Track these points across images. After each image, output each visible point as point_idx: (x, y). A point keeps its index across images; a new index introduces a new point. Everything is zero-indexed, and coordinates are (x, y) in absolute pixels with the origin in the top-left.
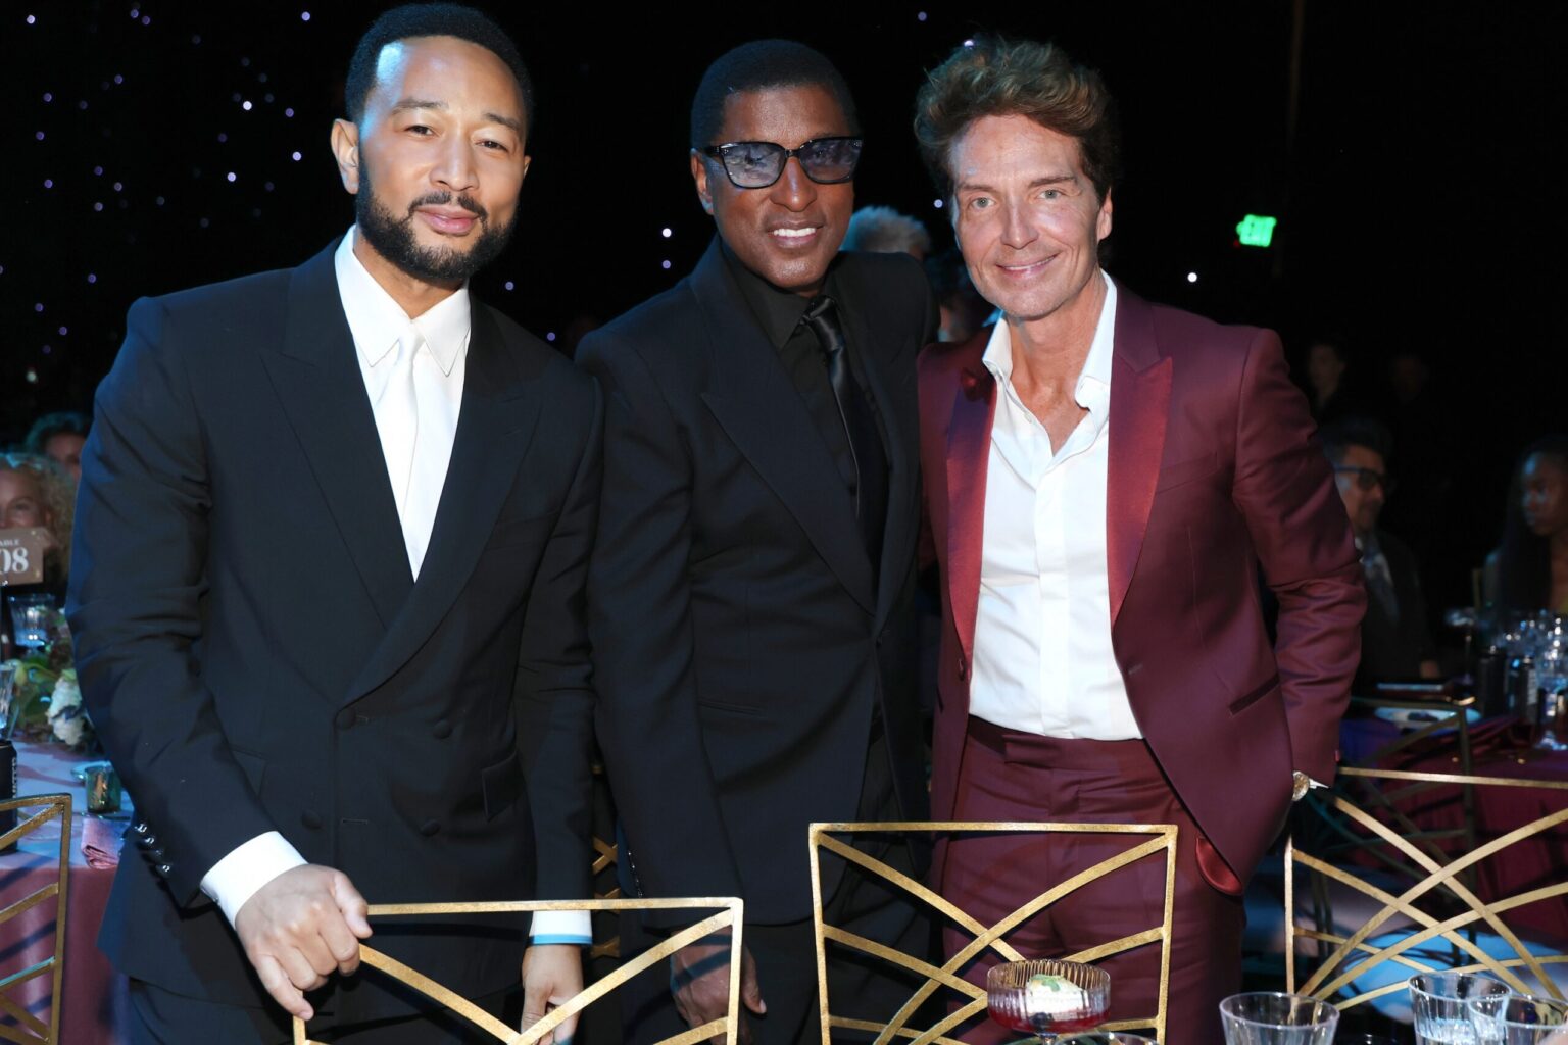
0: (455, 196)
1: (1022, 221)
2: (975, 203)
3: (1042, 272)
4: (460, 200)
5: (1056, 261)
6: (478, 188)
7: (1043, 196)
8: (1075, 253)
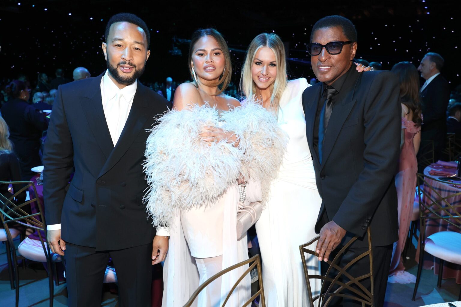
0: (127, 62)
4: (128, 63)
6: (133, 60)
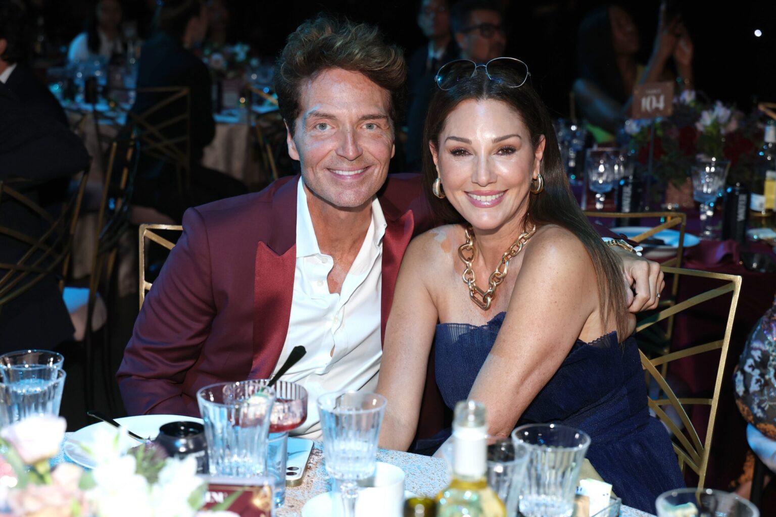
1: (355, 142)
2: (318, 127)
3: (362, 178)
5: (369, 171)
7: (365, 127)
8: (382, 168)
